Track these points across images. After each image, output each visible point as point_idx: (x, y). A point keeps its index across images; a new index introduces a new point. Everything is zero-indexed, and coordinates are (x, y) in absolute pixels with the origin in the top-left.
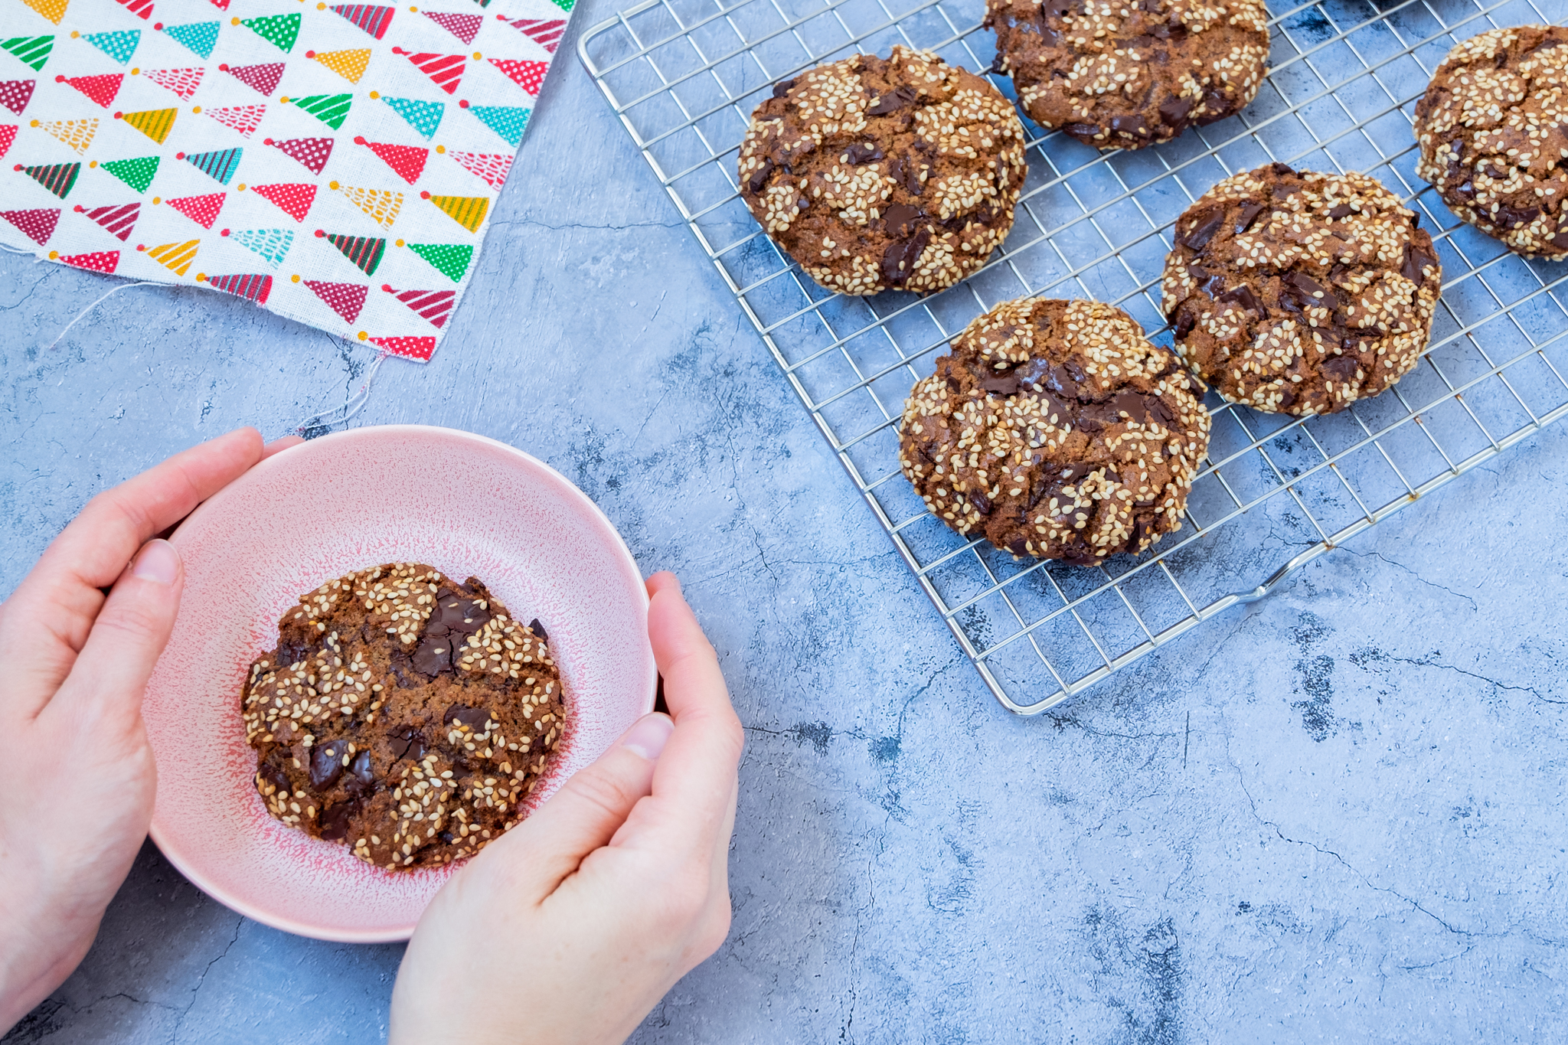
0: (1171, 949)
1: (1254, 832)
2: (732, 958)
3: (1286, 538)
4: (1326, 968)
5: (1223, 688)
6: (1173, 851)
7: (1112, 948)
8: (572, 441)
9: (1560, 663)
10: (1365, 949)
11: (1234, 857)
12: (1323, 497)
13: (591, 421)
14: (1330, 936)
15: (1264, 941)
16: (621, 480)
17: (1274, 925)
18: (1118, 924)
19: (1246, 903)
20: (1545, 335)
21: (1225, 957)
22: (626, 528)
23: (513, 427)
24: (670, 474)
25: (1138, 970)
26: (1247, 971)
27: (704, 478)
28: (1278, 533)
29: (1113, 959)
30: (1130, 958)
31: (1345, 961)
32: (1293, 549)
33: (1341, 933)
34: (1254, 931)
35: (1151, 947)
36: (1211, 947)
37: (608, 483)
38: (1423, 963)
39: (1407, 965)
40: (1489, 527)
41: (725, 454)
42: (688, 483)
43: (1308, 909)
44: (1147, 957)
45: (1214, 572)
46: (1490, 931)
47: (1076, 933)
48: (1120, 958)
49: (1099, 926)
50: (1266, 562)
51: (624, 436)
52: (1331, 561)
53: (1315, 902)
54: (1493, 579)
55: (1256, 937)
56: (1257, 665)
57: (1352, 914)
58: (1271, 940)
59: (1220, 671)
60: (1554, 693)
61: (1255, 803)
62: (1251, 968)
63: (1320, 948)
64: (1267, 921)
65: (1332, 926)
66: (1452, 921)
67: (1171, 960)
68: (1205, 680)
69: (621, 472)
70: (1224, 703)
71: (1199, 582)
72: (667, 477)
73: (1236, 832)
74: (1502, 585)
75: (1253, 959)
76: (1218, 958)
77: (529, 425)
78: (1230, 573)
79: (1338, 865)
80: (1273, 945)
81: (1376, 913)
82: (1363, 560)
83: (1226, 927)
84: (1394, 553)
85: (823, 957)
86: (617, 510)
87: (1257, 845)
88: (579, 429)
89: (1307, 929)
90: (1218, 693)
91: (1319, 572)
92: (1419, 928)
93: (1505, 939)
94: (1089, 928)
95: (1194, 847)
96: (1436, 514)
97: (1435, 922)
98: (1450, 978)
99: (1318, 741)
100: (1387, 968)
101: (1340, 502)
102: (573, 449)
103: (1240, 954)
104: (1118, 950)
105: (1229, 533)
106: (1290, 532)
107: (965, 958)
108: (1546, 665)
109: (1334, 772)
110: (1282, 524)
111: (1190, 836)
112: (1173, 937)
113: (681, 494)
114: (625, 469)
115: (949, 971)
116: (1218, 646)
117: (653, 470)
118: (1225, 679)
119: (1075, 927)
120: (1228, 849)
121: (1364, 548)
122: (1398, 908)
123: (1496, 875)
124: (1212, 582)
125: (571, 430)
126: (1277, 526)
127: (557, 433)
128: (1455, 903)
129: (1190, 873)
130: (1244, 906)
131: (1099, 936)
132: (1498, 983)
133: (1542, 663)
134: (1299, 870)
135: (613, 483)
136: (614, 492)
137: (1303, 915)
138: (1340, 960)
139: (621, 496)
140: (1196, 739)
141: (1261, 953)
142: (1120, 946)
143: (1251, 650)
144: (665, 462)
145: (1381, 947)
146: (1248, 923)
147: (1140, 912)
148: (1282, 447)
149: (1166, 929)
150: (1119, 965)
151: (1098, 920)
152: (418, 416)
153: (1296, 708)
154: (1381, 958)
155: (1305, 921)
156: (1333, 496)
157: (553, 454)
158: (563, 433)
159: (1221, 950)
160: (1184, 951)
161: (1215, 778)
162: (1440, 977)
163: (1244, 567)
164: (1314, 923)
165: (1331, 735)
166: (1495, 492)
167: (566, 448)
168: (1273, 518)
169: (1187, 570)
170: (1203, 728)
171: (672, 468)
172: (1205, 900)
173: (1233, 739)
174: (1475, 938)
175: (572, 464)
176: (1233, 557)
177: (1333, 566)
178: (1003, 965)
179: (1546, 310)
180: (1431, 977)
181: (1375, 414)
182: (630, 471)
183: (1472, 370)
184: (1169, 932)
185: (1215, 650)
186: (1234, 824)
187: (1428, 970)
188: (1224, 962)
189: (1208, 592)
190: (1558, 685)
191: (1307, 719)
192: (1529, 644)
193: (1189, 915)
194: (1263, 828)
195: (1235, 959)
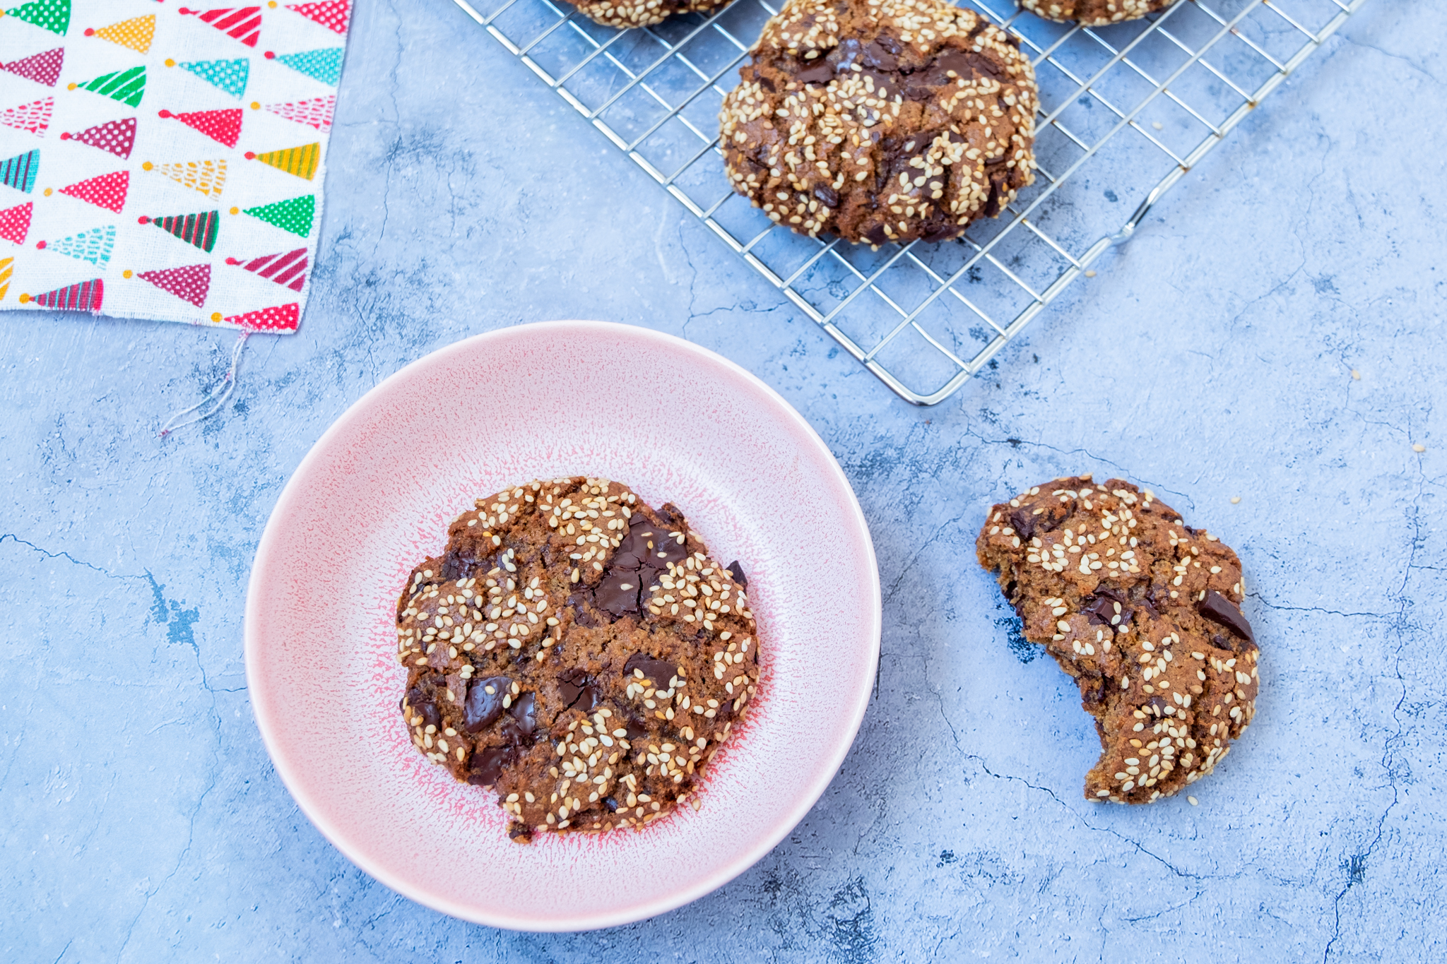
0: (863, 913)
1: (957, 767)
2: (360, 946)
3: (985, 436)
4: (1041, 924)
5: (919, 605)
6: (863, 797)
7: (793, 918)
8: (196, 361)
9: (1286, 565)
10: (1083, 899)
11: (935, 798)
12: (1024, 390)
13: (217, 339)
14: (1045, 885)
15: (970, 895)
16: (250, 404)
17: (981, 876)
18: (801, 889)
19: (948, 851)
20: (1256, 206)
21: (925, 918)
22: (253, 456)
23: (130, 347)
24: (304, 395)
25: (824, 942)
26: (951, 933)
27: (340, 397)
28: (975, 431)
29: (795, 931)
30: (815, 928)
31: (1061, 914)
32: (992, 447)
33: (1056, 882)
34: (959, 884)
35: (838, 913)
36: (908, 907)
37: (236, 407)
38: (1148, 913)
39: (1131, 917)
40: (1204, 416)
41: (364, 369)
42: (322, 402)
43: (1019, 855)
44: (834, 926)
45: (907, 475)
46: (1220, 872)
47: (753, 904)
48: (803, 930)
49: (778, 894)
50: (963, 462)
51: (254, 355)
52: (1034, 461)
53: (1027, 846)
54: (1211, 473)
55: (960, 892)
56: (956, 577)
57: (1069, 859)
58: (977, 894)
59: (915, 585)
60: (1281, 598)
61: (957, 734)
62: (955, 929)
63: (1034, 901)
64: (972, 871)
65: (1046, 874)
66: (1179, 863)
67: (863, 926)
68: (899, 596)
69: (250, 395)
70: (921, 621)
71: (890, 486)
72: (301, 397)
73: (937, 769)
74: (1220, 479)
75: (957, 918)
76: (917, 919)
77: (148, 344)
78: (925, 475)
79: (1052, 802)
80: (981, 900)
81: (1095, 857)
82: (1069, 458)
83: (926, 882)
84: (1102, 449)
85: (465, 939)
86: (244, 436)
87: (961, 783)
88: (204, 347)
89: (1019, 879)
90: (913, 610)
91: (1020, 473)
92: (1143, 872)
93: (1238, 881)
94: (767, 897)
95: (889, 791)
96: (1147, 404)
97: (1160, 865)
98: (1178, 929)
99: (1025, 662)
100: (1108, 921)
101: (1042, 395)
102: (197, 370)
103: (942, 913)
104: (801, 920)
105: (923, 431)
106: (988, 429)
107: (627, 936)
108: (1272, 568)
109: (1043, 697)
110: (980, 420)
111: (884, 777)
112: (865, 899)
113: (315, 415)
114: (254, 392)
115: (609, 952)
116: (912, 557)
117: (285, 391)
118: (921, 594)
119: (751, 896)
120: (927, 790)
121: (1069, 444)
122: (1119, 850)
123: (1226, 808)
124: (904, 485)
125: (196, 348)
126: (974, 423)
127: (179, 352)
128: (1181, 842)
129: (884, 821)
130: (947, 856)
131: (779, 905)
132: (1232, 933)
133: (1267, 565)
134: (1008, 810)
135: (241, 407)
136: (242, 417)
137: (1014, 863)
138: (1056, 913)
139: (249, 422)
140: (890, 664)
141: (966, 911)
142: (803, 915)
143: (949, 560)
144: (299, 382)
145: (1101, 896)
146: (951, 876)
147: (825, 874)
148: (977, 337)
149: (856, 890)
150: (802, 938)
151: (778, 887)
152: (25, 340)
153: (1000, 626)
154: (1101, 910)
155: (1016, 869)
156: (1033, 388)
157: (174, 376)
158: (187, 352)
159: (920, 909)
160: (877, 914)
161: (912, 708)
162: (1166, 929)
163: (940, 468)
164: (1026, 871)
165: (1039, 655)
166: (1209, 377)
167: (189, 369)
168: (970, 413)
169: (876, 475)
170: (898, 651)
171: (306, 388)
172: (902, 852)
173: (932, 662)
174: (1205, 881)
175: (195, 387)
176: (928, 457)
177: (1036, 466)
178: (670, 943)
179: (1256, 179)
180: (1158, 930)
181: (1077, 298)
182: (260, 393)
183: (1180, 246)
184: (859, 894)
185: (909, 562)
186: (934, 760)
187: (1154, 921)
188: (924, 924)
189: (900, 497)
190: (1286, 588)
191: (1012, 637)
192: (1253, 544)
193: (883, 871)
194: (967, 762)
195: (936, 919)
